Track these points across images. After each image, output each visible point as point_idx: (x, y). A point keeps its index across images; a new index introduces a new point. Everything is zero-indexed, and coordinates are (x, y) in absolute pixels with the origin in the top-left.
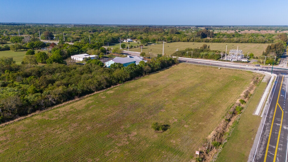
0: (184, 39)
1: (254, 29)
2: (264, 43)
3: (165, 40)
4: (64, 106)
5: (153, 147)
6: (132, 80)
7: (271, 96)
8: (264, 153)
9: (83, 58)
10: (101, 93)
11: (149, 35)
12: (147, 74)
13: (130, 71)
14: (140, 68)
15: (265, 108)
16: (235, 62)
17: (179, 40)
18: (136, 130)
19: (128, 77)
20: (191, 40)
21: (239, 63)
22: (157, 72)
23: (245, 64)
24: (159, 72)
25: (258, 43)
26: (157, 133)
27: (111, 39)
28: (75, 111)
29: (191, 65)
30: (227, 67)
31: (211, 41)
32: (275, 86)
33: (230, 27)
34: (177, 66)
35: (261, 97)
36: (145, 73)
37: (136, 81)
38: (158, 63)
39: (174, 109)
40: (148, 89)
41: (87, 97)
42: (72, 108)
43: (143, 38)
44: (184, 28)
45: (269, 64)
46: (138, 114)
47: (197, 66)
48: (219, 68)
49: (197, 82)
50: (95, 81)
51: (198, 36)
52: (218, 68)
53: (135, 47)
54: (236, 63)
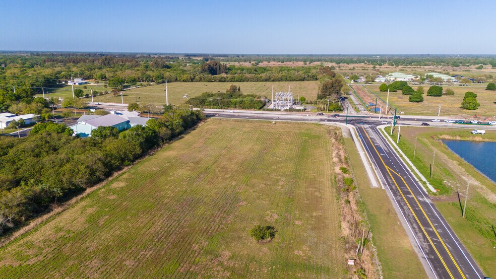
0: (185, 76)
1: (274, 60)
2: (303, 80)
3: (151, 79)
4: (36, 229)
5: (276, 271)
6: (145, 156)
7: (370, 157)
8: (428, 241)
9: (7, 123)
10: (100, 189)
11: (117, 71)
12: (166, 143)
13: (138, 140)
14: (152, 133)
15: (378, 175)
16: (286, 110)
17: (177, 79)
18: (223, 246)
19: (138, 151)
20: (197, 78)
21: (294, 113)
22: (180, 137)
23: (301, 112)
24: (183, 137)
25: (294, 80)
26: (263, 244)
27: (41, 80)
28: (72, 235)
29: (227, 120)
30: (282, 119)
31: (228, 79)
32: (362, 141)
33: (238, 56)
34: (206, 124)
35: (361, 161)
36: (163, 141)
37: (153, 157)
38: (177, 121)
39: (258, 198)
40: (189, 170)
41: (77, 202)
42: (59, 229)
43: (107, 76)
44: (168, 57)
45: (334, 111)
46: (206, 218)
47: (238, 122)
48: (274, 122)
49: (257, 148)
50: (82, 168)
51: (203, 71)
52: (271, 122)
53: (101, 94)
54: (289, 112)
